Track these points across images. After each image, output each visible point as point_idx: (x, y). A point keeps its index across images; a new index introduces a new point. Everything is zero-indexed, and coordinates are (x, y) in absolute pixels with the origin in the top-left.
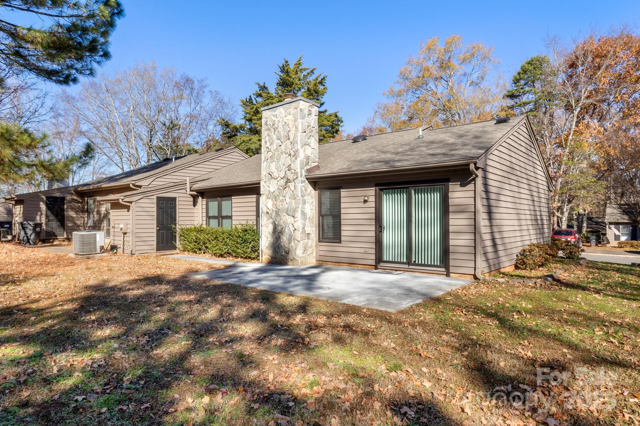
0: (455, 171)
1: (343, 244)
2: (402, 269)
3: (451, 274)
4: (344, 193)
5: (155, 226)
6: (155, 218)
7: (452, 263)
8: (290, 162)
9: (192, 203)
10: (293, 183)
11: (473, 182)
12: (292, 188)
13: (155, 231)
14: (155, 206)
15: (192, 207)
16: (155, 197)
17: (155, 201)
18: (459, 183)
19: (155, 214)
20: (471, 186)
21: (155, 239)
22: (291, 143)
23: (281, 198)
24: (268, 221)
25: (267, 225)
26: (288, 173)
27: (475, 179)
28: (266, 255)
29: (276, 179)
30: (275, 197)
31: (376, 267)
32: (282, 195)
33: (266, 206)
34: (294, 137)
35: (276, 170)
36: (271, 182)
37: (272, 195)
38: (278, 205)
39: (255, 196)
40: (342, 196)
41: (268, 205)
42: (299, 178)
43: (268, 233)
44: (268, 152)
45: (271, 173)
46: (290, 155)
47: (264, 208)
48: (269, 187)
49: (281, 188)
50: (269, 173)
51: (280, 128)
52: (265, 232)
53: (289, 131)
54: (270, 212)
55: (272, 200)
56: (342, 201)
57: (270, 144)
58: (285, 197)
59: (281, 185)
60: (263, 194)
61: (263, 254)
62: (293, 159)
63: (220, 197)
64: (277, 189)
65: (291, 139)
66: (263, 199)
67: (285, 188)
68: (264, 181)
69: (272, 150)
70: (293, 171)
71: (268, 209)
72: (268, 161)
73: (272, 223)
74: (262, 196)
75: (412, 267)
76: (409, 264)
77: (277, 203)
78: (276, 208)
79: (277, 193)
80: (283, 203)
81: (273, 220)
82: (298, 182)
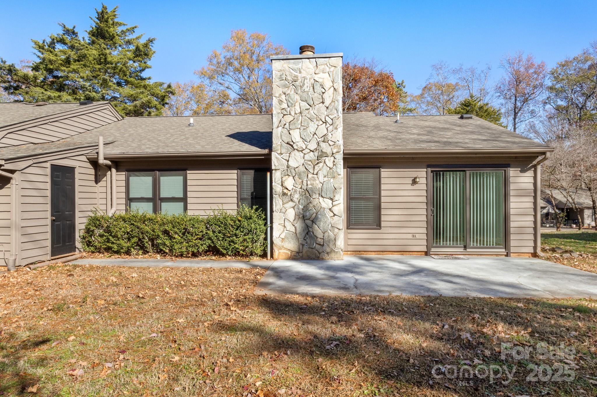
0: (516, 157)
1: (383, 230)
2: (458, 253)
3: (511, 254)
4: (385, 173)
5: (49, 214)
6: (49, 200)
7: (512, 243)
8: (326, 132)
9: (93, 178)
10: (332, 158)
11: (533, 169)
12: (330, 165)
13: (49, 222)
14: (48, 179)
15: (93, 184)
16: (48, 165)
17: (48, 171)
18: (520, 169)
19: (49, 193)
20: (530, 173)
21: (49, 236)
22: (327, 108)
23: (310, 176)
24: (286, 205)
25: (284, 210)
26: (323, 145)
27: (535, 167)
28: (280, 249)
29: (302, 151)
30: (300, 175)
31: (427, 254)
32: (312, 172)
33: (282, 185)
34: (332, 101)
35: (301, 140)
36: (292, 154)
37: (293, 171)
38: (305, 184)
39: (236, 171)
40: (382, 176)
41: (286, 184)
42: (342, 152)
43: (286, 220)
44: (284, 115)
45: (292, 143)
46: (325, 122)
47: (278, 188)
48: (288, 161)
49: (310, 163)
50: (288, 143)
51: (307, 87)
52: (279, 219)
53: (323, 93)
54: (289, 194)
55: (294, 177)
56: (382, 182)
57: (290, 104)
58: (317, 174)
59: (309, 159)
60: (276, 170)
61: (274, 248)
62: (330, 128)
63: (159, 170)
64: (303, 164)
65: (327, 103)
66: (277, 176)
67: (318, 163)
68: (279, 152)
69: (293, 113)
70: (331, 143)
71: (287, 189)
72: (285, 126)
73: (293, 207)
74: (273, 172)
75: (468, 250)
76: (465, 247)
77: (302, 182)
78: (301, 188)
79: (302, 169)
80: (312, 182)
81: (294, 204)
82: (340, 157)
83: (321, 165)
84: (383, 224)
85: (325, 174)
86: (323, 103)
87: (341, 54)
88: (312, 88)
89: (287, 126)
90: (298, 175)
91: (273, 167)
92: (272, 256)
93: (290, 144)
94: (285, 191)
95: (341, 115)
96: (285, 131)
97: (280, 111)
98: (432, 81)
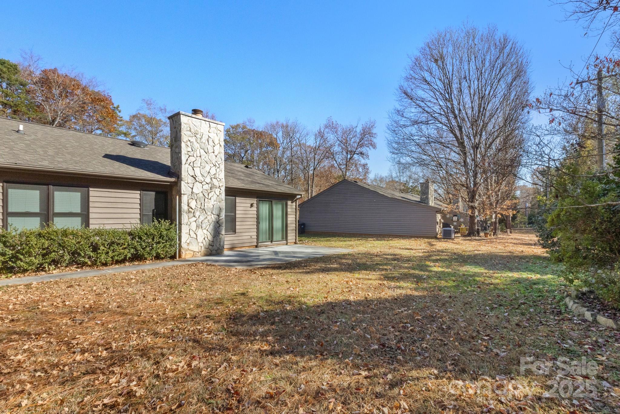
0: (290, 196)
1: (237, 234)
2: (269, 245)
3: (288, 243)
4: (238, 200)
7: (289, 238)
8: (215, 172)
10: (219, 189)
12: (218, 193)
18: (291, 202)
20: (294, 203)
22: (216, 156)
23: (206, 200)
24: (190, 220)
25: (189, 223)
26: (214, 180)
27: (296, 201)
28: (187, 251)
29: (201, 183)
30: (200, 199)
31: (256, 246)
32: (207, 197)
33: (188, 205)
34: (219, 153)
35: (201, 175)
36: (195, 185)
37: (195, 196)
38: (203, 206)
39: (139, 192)
40: (237, 202)
41: (191, 205)
42: (224, 186)
43: (191, 230)
44: (190, 156)
45: (195, 177)
46: (215, 166)
47: (185, 207)
48: (192, 189)
49: (206, 191)
50: (192, 176)
51: (204, 140)
52: (186, 230)
53: (214, 146)
54: (193, 212)
55: (196, 200)
56: (237, 205)
57: (193, 149)
58: (210, 199)
59: (206, 188)
60: (184, 194)
61: (182, 250)
62: (218, 170)
63: (53, 185)
64: (202, 192)
65: (216, 153)
66: (185, 199)
67: (211, 192)
68: (186, 182)
69: (195, 155)
70: (219, 180)
71: (191, 208)
72: (191, 164)
73: (195, 221)
74: (182, 195)
75: (273, 243)
76: (272, 242)
77: (201, 204)
78: (200, 208)
79: (201, 195)
80: (208, 204)
81: (196, 219)
82: (223, 189)
83: (213, 193)
84: (237, 231)
85: (215, 199)
86: (214, 152)
87: (224, 124)
88: (207, 141)
89: (192, 164)
90: (199, 199)
91: (182, 192)
92: (180, 257)
93: (194, 177)
94: (190, 209)
95: (223, 163)
96: (191, 168)
97: (186, 153)
98: (142, 112)
